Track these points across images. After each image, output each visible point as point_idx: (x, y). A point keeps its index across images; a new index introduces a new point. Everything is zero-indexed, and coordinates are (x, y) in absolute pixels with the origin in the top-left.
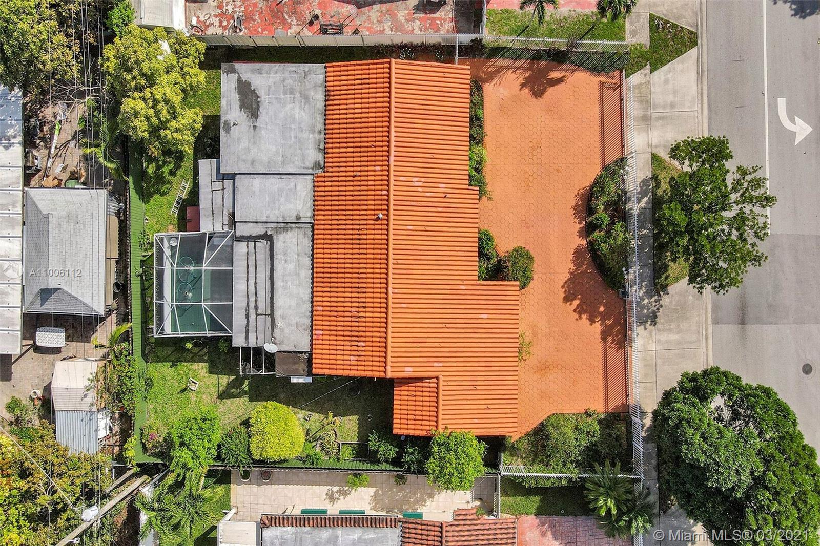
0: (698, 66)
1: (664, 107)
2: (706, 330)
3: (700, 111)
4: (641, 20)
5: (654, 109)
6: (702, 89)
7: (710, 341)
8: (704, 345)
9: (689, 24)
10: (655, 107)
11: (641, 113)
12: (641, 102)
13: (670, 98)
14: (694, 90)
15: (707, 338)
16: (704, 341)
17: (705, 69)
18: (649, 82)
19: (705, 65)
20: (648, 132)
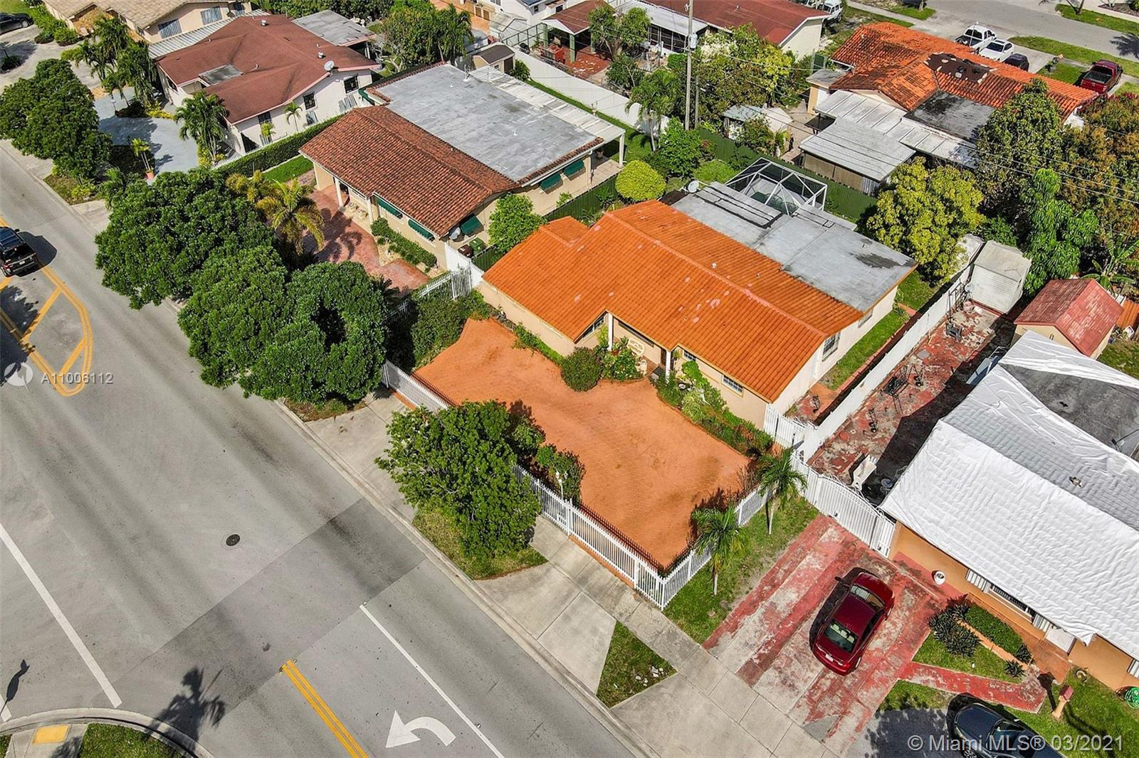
0: (576, 679)
1: (574, 609)
2: (366, 489)
3: (533, 642)
4: (678, 656)
5: (582, 596)
6: (550, 664)
7: (355, 485)
8: (359, 479)
9: (626, 707)
10: (583, 599)
11: (591, 581)
12: (601, 589)
13: (575, 622)
14: (558, 654)
15: (360, 484)
16: (362, 481)
17: (565, 686)
18: (611, 613)
19: (569, 689)
20: (569, 573)
